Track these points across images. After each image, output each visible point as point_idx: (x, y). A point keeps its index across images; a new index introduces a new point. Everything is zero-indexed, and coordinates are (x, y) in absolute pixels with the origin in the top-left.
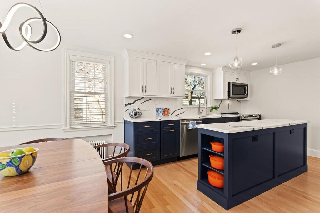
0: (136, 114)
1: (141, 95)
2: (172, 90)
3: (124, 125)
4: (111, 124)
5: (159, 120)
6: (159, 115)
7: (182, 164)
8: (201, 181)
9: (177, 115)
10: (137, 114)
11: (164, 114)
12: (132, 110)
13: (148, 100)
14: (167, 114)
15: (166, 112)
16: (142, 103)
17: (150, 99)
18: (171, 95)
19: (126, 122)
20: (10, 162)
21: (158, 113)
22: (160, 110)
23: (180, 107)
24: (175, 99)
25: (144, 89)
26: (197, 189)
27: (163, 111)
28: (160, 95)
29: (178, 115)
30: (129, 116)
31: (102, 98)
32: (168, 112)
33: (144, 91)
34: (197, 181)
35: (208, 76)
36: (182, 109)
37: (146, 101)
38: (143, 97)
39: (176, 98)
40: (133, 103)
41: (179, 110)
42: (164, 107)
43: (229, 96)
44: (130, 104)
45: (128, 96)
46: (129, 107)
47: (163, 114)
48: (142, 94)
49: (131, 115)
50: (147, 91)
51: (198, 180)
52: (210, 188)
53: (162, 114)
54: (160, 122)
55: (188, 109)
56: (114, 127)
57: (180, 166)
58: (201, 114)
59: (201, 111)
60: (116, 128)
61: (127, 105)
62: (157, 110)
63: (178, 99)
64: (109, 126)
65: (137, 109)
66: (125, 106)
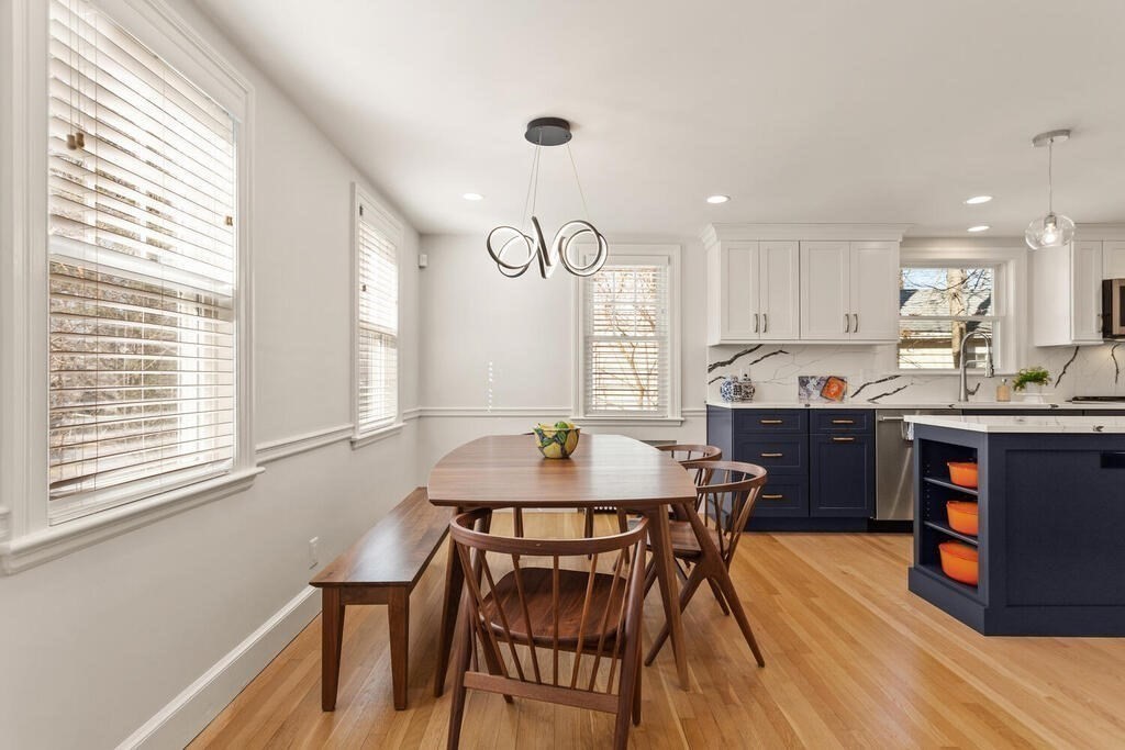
0: (738, 389)
1: (752, 338)
2: (852, 322)
3: (705, 419)
4: (673, 412)
5: (803, 406)
6: (809, 395)
7: (883, 541)
8: (922, 568)
9: (873, 399)
10: (744, 390)
11: (825, 392)
12: (729, 380)
13: (773, 354)
14: (836, 394)
15: (831, 385)
16: (756, 362)
17: (780, 350)
18: (847, 336)
19: (711, 412)
20: (556, 436)
21: (808, 391)
22: (813, 382)
23: (885, 373)
24: (866, 348)
25: (762, 322)
26: (910, 589)
28: (810, 336)
29: (877, 397)
30: (720, 395)
31: (653, 350)
32: (840, 388)
33: (762, 327)
34: (910, 569)
35: (1006, 263)
36: (891, 378)
37: (766, 357)
39: (870, 346)
40: (730, 362)
41: (882, 381)
42: (826, 374)
43: (1107, 331)
44: (723, 364)
45: (717, 343)
46: (719, 371)
47: (822, 392)
48: (756, 336)
49: (724, 394)
50: (770, 328)
51: (912, 566)
52: (948, 586)
53: (818, 392)
54: (808, 413)
55: (915, 380)
56: (682, 422)
57: (873, 545)
58: (970, 397)
59: (972, 387)
60: (685, 427)
61: (715, 366)
62: (803, 382)
63: (878, 347)
64: (670, 418)
65: (741, 378)
66: (710, 370)
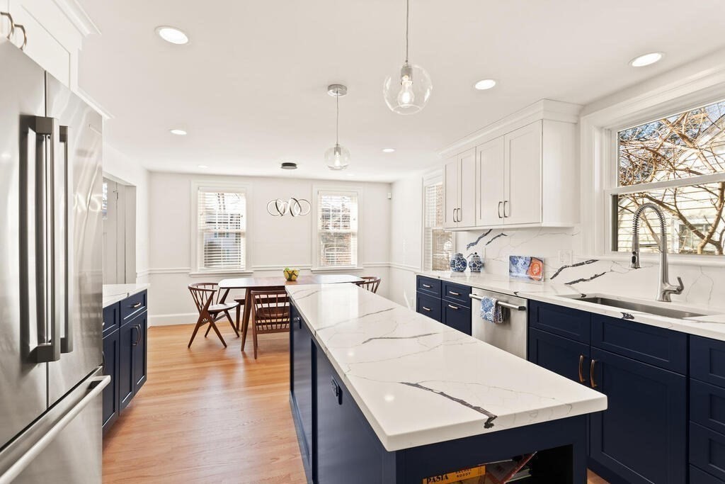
1: (454, 227)
6: (518, 272)
9: (570, 283)
11: (530, 273)
13: (499, 236)
14: (537, 274)
15: (537, 270)
16: (489, 243)
17: (502, 234)
18: (502, 221)
21: (516, 269)
22: (521, 261)
23: (583, 256)
25: (458, 214)
27: (528, 263)
29: (574, 282)
33: (459, 218)
36: (588, 262)
37: (494, 238)
38: (491, 230)
40: (476, 243)
41: (577, 265)
44: (473, 245)
46: (471, 249)
47: (527, 271)
48: (456, 225)
50: (462, 218)
53: (525, 271)
55: (616, 266)
61: (470, 245)
62: (513, 260)
66: (467, 248)
